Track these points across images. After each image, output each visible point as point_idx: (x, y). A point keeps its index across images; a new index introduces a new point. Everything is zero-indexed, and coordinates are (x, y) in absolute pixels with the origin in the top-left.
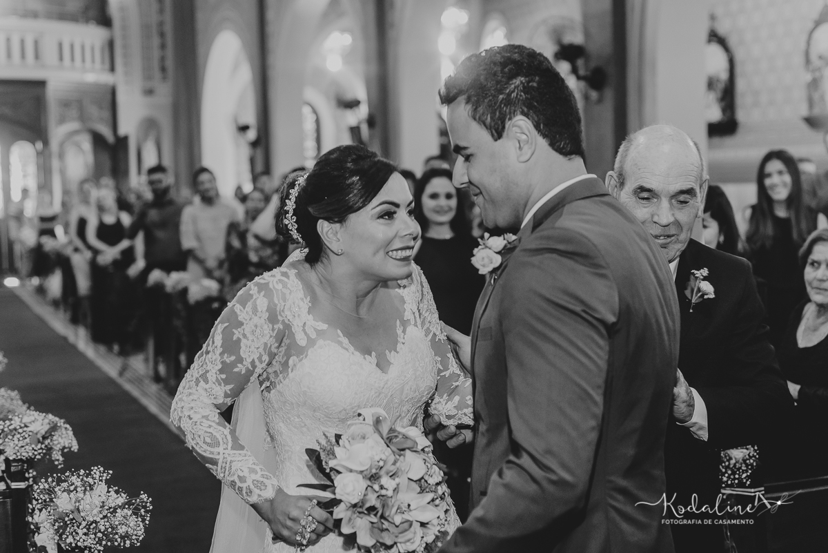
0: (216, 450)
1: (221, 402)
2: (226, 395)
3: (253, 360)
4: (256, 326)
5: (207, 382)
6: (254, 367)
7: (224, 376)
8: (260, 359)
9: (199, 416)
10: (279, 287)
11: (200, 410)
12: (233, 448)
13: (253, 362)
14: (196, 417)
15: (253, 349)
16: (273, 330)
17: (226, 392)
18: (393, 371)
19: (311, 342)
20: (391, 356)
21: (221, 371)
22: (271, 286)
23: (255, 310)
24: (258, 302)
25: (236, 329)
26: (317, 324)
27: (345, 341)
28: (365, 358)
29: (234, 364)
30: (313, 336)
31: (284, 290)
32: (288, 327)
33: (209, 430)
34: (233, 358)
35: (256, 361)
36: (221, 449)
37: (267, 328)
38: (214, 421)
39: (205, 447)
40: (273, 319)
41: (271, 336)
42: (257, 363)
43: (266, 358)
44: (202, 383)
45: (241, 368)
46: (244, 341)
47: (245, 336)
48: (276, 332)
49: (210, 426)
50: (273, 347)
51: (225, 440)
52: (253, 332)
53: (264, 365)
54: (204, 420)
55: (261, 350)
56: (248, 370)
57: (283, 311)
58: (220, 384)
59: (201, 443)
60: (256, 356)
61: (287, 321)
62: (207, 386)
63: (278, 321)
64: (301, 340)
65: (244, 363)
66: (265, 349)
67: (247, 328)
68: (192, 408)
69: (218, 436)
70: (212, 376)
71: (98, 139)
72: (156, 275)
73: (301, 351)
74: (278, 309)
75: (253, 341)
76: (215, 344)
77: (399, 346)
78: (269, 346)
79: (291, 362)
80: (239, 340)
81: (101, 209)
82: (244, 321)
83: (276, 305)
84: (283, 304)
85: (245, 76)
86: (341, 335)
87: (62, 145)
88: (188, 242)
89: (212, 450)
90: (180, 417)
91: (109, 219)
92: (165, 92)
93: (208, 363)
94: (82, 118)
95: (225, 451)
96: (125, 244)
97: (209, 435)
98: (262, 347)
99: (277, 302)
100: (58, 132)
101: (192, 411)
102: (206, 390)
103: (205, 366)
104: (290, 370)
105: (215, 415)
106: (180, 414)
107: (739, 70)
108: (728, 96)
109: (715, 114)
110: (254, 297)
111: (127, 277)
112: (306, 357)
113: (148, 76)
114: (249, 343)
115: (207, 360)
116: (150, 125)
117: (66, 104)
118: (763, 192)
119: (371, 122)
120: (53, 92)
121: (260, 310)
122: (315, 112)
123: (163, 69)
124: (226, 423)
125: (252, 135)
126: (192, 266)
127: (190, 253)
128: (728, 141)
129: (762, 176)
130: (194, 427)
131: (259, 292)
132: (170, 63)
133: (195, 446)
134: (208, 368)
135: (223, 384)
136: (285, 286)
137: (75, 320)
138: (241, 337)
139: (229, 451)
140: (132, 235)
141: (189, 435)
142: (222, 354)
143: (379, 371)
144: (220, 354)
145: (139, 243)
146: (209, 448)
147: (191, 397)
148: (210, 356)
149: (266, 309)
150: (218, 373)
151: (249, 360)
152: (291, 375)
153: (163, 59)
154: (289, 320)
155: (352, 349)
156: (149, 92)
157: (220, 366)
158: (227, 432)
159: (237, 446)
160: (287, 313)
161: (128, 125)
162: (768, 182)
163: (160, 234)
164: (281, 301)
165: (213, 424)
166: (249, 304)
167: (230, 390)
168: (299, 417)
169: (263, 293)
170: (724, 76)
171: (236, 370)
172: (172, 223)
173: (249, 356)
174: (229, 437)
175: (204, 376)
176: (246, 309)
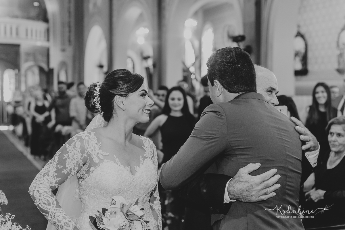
0: (49, 207)
1: (53, 185)
2: (56, 183)
3: (71, 168)
4: (74, 154)
5: (48, 176)
6: (71, 171)
7: (56, 174)
8: (74, 168)
9: (43, 191)
10: (87, 138)
11: (44, 188)
12: (56, 207)
13: (71, 169)
14: (41, 192)
15: (71, 163)
16: (82, 156)
17: (56, 181)
18: (137, 175)
19: (101, 161)
20: (137, 168)
21: (56, 172)
22: (83, 137)
23: (75, 147)
24: (77, 143)
25: (65, 154)
26: (104, 153)
27: (117, 160)
28: (125, 168)
29: (62, 169)
30: (102, 158)
31: (88, 139)
32: (89, 155)
33: (46, 198)
34: (62, 167)
35: (72, 169)
36: (51, 207)
37: (79, 155)
38: (49, 194)
39: (44, 205)
40: (82, 151)
41: (81, 159)
42: (72, 170)
43: (77, 168)
44: (46, 176)
45: (65, 172)
46: (68, 160)
47: (69, 158)
48: (83, 157)
49: (47, 196)
50: (81, 164)
51: (53, 203)
52: (73, 156)
53: (75, 171)
54: (45, 194)
55: (75, 164)
56: (68, 172)
57: (87, 148)
58: (54, 178)
59: (42, 203)
60: (72, 167)
61: (89, 153)
62: (48, 178)
63: (85, 153)
64: (96, 160)
65: (67, 169)
66: (77, 164)
67: (70, 155)
68: (40, 187)
69: (50, 201)
70: (51, 174)
71: (41, 69)
72: (59, 127)
73: (96, 165)
74: (85, 148)
75: (72, 160)
76: (55, 160)
77: (141, 165)
78: (79, 163)
79: (91, 169)
80: (66, 159)
81: (37, 99)
82: (69, 151)
83: (85, 146)
84: (88, 145)
85: (103, 45)
86: (115, 157)
87: (26, 71)
88: (72, 114)
89: (47, 207)
90: (34, 191)
91: (40, 104)
92: (70, 50)
93: (50, 167)
94: (35, 60)
95: (53, 208)
96: (47, 114)
97: (46, 200)
98: (76, 163)
99: (85, 144)
100: (25, 65)
101: (40, 189)
102: (47, 179)
103: (48, 169)
104: (91, 172)
105: (50, 192)
106: (34, 189)
107: (309, 48)
108: (304, 59)
109: (299, 66)
110: (75, 141)
111: (47, 128)
112: (99, 167)
113: (63, 44)
114: (70, 161)
115: (50, 166)
116: (63, 64)
117: (28, 54)
118: (315, 100)
119: (154, 66)
120: (23, 49)
121: (77, 147)
122: (132, 61)
123: (70, 41)
124: (54, 196)
125: (105, 69)
126: (74, 124)
127: (73, 118)
128: (304, 78)
129: (314, 93)
130: (40, 196)
131: (77, 139)
132: (73, 38)
133: (39, 204)
134: (50, 170)
135: (55, 178)
136: (89, 138)
137: (27, 145)
138: (67, 158)
139: (55, 208)
140: (49, 109)
141: (37, 199)
142: (57, 164)
143: (131, 174)
144: (56, 165)
145: (53, 114)
146: (46, 206)
147: (40, 182)
148: (52, 165)
149: (79, 147)
150: (54, 172)
151: (69, 168)
152: (91, 174)
153: (69, 37)
154: (90, 152)
155: (120, 164)
156: (63, 50)
157: (55, 170)
158: (54, 199)
159: (58, 206)
160: (89, 149)
161: (54, 64)
162: (317, 96)
163: (62, 110)
164: (87, 144)
165: (49, 195)
166: (72, 144)
167: (58, 181)
168: (94, 193)
169: (79, 140)
170: (303, 51)
171: (63, 172)
172: (66, 106)
173: (70, 166)
174: (55, 202)
175: (47, 174)
176: (71, 146)
